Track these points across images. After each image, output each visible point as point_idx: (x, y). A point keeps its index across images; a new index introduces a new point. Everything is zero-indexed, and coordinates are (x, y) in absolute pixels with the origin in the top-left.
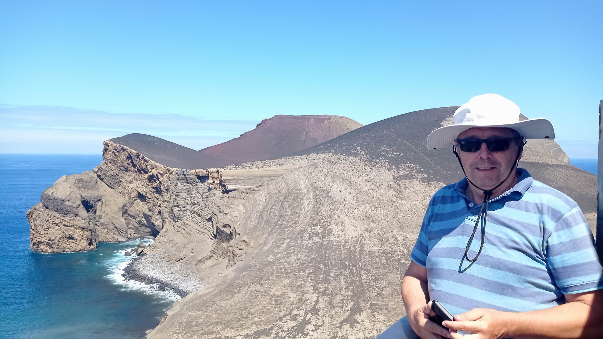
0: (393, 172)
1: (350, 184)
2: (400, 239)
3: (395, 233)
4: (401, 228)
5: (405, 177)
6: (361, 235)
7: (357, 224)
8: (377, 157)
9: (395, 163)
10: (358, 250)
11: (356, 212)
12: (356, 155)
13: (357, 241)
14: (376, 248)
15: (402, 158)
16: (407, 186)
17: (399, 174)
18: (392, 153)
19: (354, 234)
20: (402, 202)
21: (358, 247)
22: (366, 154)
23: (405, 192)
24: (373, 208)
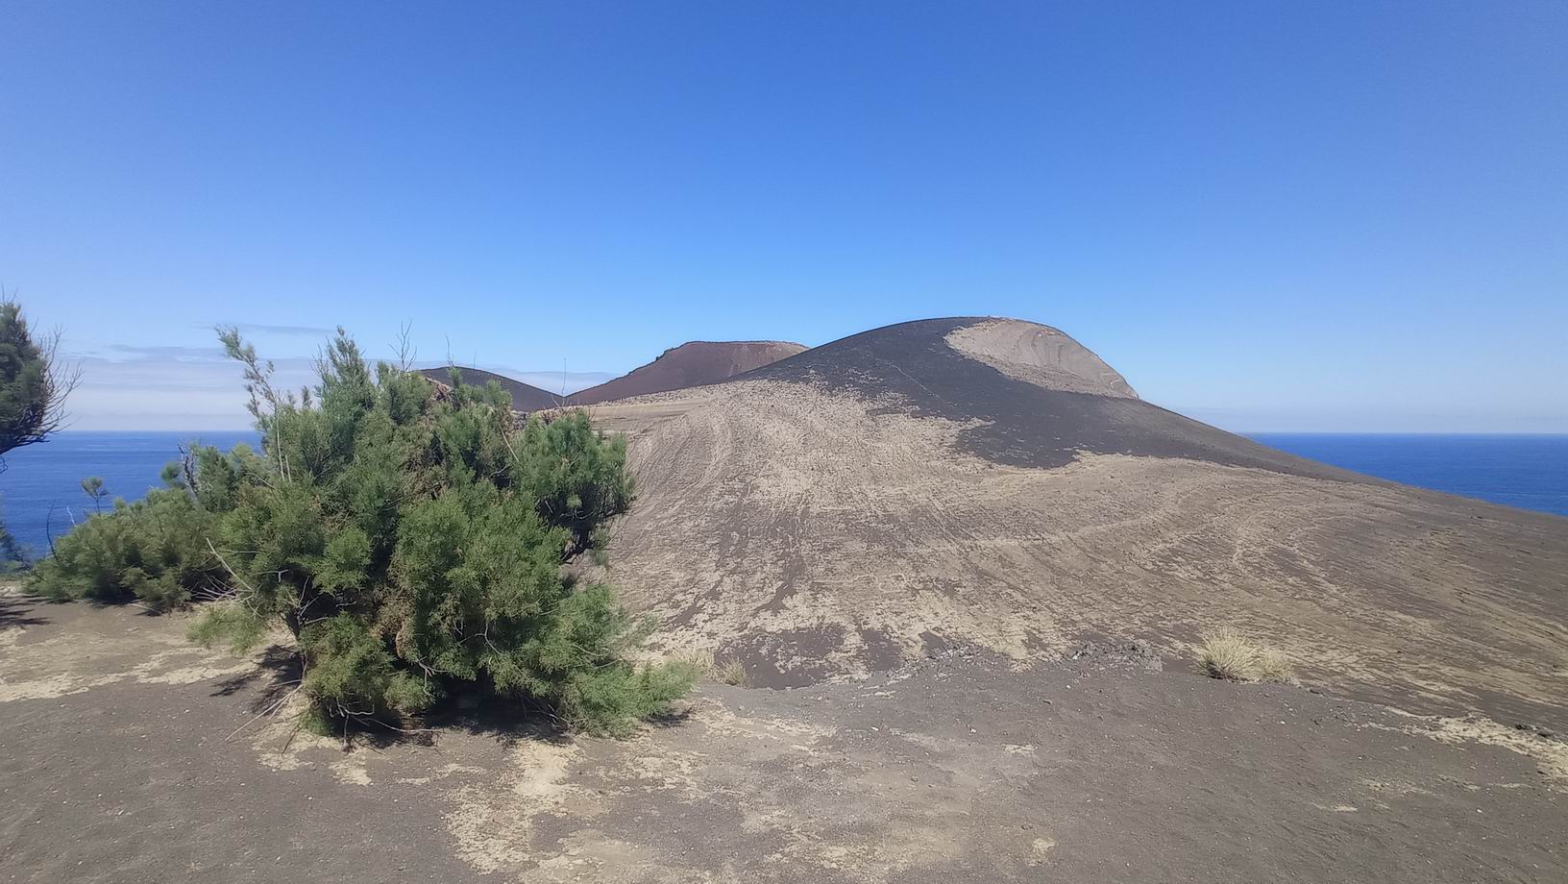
0: (866, 405)
1: (796, 422)
2: (872, 495)
3: (864, 487)
4: (875, 479)
5: (885, 411)
6: (807, 490)
7: (802, 477)
8: (842, 384)
9: (869, 392)
10: (799, 513)
11: (801, 459)
12: (807, 381)
13: (800, 500)
14: (830, 508)
15: (882, 385)
16: (887, 422)
17: (876, 407)
18: (867, 377)
19: (795, 490)
20: (879, 445)
21: (800, 508)
22: (824, 380)
23: (884, 432)
24: (830, 454)
